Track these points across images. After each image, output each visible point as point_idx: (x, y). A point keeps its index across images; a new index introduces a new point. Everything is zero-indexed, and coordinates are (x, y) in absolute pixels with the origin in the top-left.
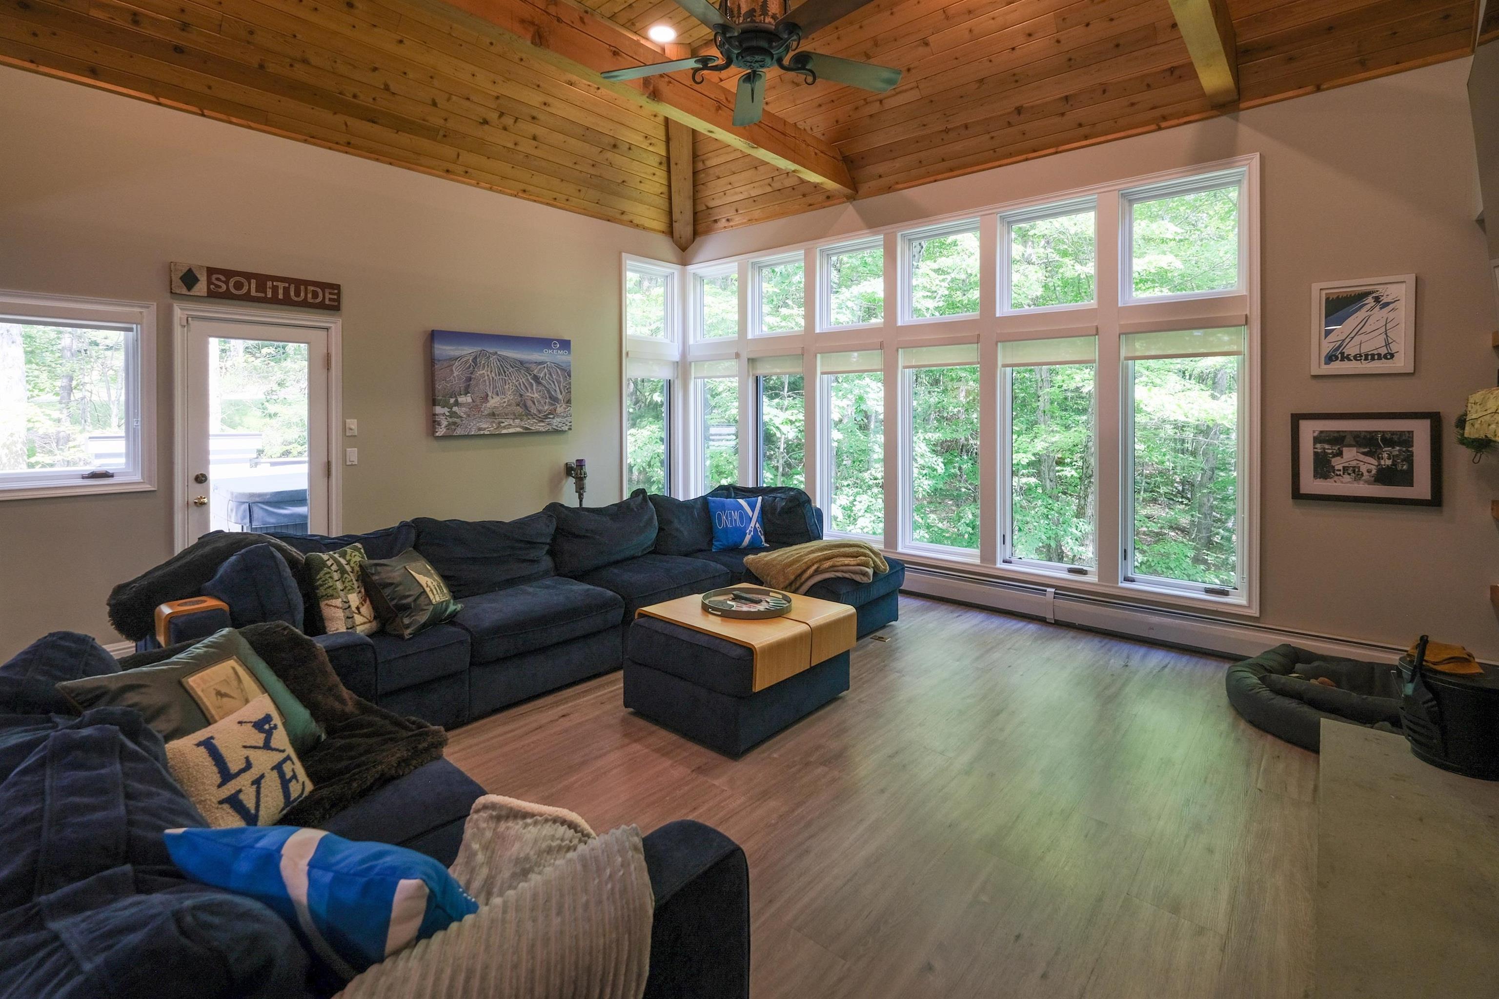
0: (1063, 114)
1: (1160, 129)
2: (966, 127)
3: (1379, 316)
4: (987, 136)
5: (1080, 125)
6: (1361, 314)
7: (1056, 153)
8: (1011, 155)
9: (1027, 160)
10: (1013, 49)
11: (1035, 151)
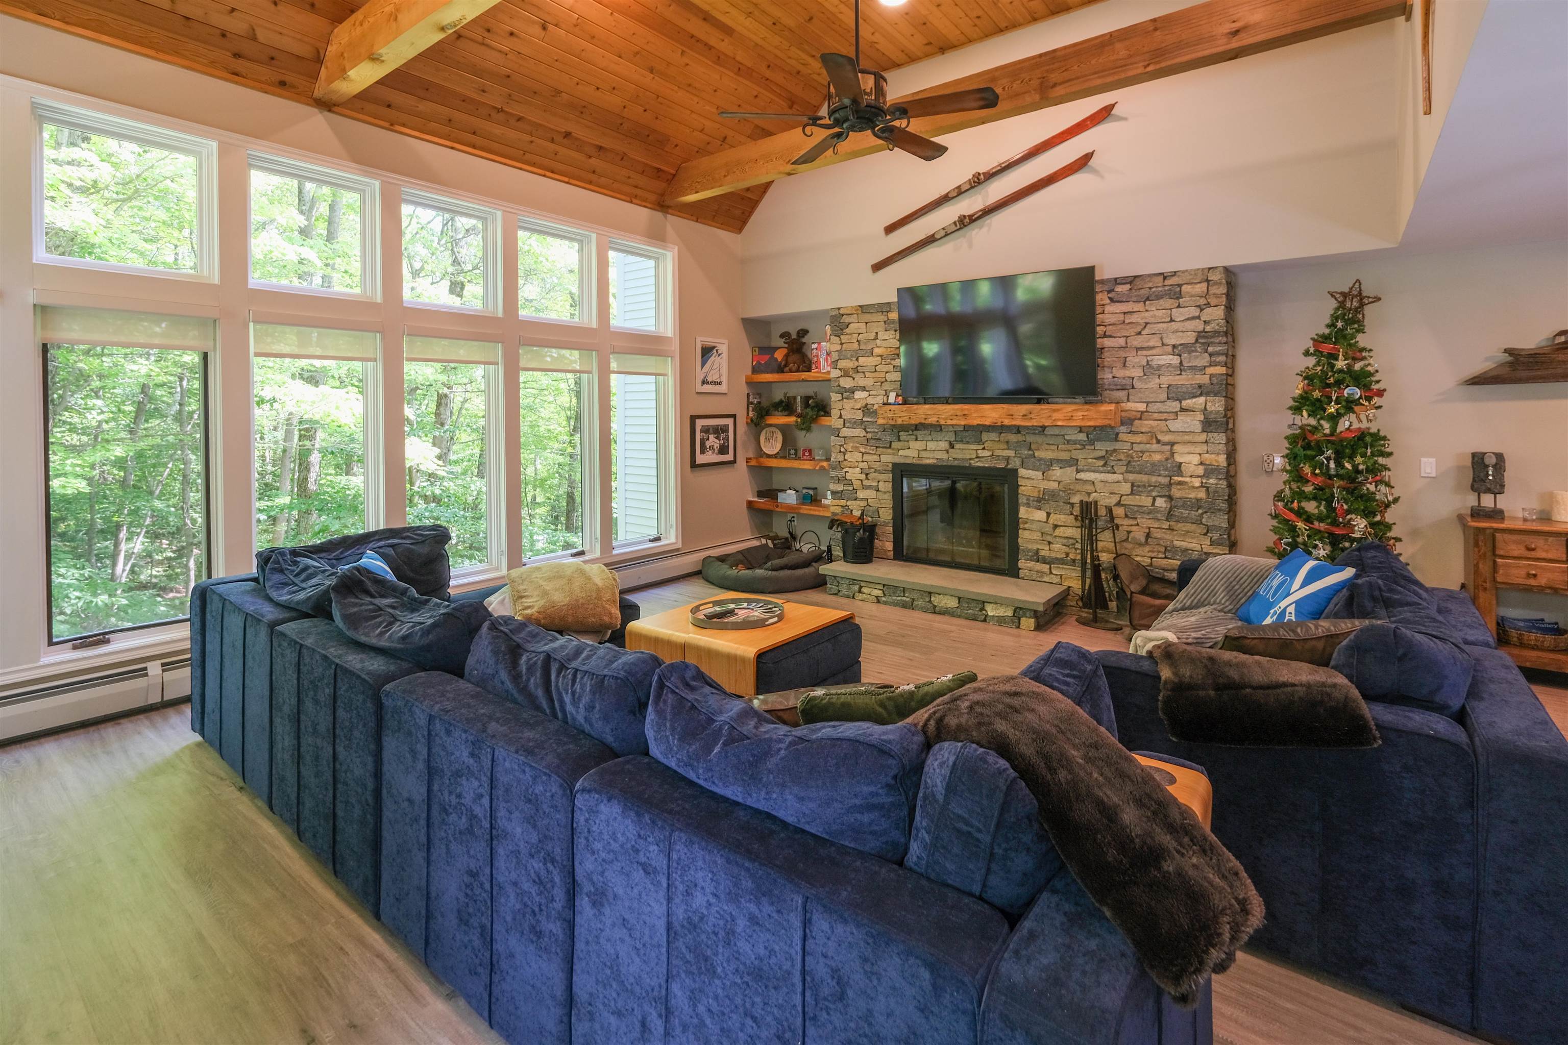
0: (590, 157)
1: (631, 202)
2: (520, 119)
3: (718, 359)
4: (528, 138)
5: (594, 172)
6: (712, 358)
7: (567, 183)
8: (534, 165)
9: (544, 176)
10: (598, 89)
11: (552, 172)
